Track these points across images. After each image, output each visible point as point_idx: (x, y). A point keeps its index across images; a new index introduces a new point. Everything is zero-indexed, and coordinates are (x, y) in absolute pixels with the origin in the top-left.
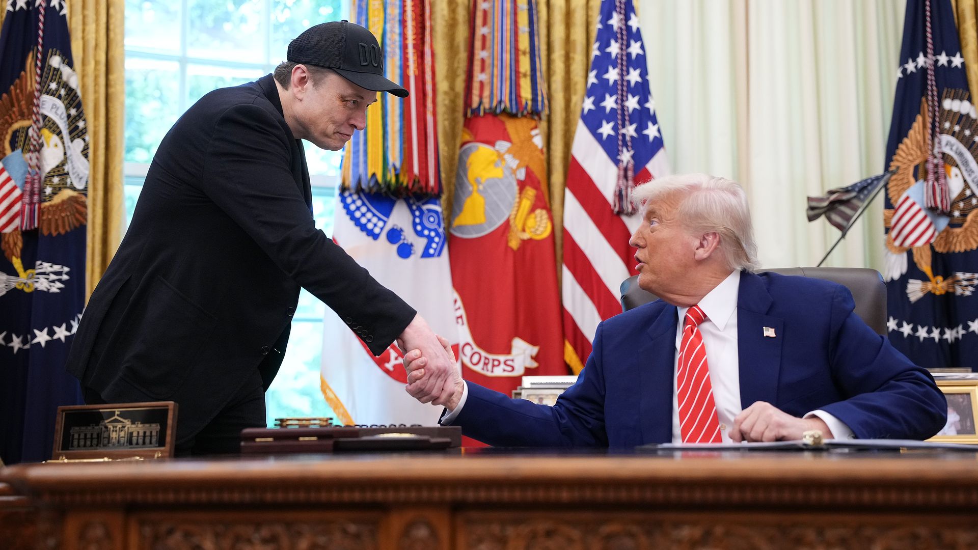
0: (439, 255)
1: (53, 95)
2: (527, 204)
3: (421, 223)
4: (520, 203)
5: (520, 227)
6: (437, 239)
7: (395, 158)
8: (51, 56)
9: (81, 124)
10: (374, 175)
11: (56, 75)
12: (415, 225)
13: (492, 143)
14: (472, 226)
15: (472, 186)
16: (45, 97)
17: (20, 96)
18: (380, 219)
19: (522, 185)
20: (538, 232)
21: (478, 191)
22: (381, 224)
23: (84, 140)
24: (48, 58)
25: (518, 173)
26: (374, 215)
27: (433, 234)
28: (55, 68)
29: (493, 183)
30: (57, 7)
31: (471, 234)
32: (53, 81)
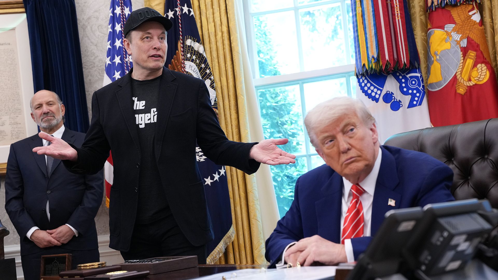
0: (420, 104)
1: (189, 60)
2: (470, 62)
3: (407, 86)
4: (464, 63)
5: (466, 78)
6: (418, 95)
7: (373, 52)
8: (186, 40)
9: (208, 71)
10: (364, 65)
11: (190, 50)
12: (401, 88)
13: (442, 27)
14: (436, 83)
15: (433, 57)
16: (186, 62)
17: (177, 63)
18: (378, 89)
19: (465, 51)
20: (480, 79)
21: (437, 60)
22: (379, 92)
23: (211, 79)
24: (185, 41)
25: (461, 43)
26: (375, 87)
27: (415, 92)
28: (188, 46)
29: (445, 52)
30: (187, 13)
31: (436, 89)
32: (188, 53)
